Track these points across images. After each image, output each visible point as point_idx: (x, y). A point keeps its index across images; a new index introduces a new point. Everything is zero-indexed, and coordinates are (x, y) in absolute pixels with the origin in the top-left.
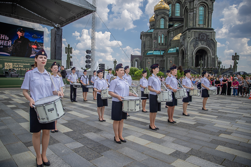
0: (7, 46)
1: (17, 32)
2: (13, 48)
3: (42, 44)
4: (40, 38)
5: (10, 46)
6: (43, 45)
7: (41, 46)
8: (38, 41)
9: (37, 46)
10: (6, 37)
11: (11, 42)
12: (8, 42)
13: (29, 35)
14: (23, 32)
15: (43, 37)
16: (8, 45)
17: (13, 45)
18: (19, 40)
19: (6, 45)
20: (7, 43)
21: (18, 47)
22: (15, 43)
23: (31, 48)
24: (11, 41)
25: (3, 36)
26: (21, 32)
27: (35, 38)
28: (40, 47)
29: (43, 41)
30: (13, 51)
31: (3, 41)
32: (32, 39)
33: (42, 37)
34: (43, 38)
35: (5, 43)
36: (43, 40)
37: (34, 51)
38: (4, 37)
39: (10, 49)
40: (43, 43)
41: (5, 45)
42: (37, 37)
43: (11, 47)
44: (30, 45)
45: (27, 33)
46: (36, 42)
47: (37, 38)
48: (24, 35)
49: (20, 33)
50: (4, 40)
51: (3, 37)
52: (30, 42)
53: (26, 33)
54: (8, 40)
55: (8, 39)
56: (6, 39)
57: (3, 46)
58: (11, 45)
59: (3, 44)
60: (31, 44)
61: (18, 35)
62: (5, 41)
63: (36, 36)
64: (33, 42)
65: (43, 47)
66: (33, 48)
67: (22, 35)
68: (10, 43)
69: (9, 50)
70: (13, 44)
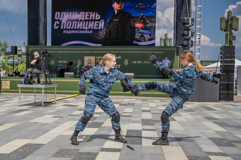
0: (97, 30)
1: (112, 3)
2: (106, 32)
3: (153, 18)
4: (149, 7)
5: (102, 29)
6: (155, 21)
7: (151, 22)
8: (146, 14)
9: (145, 23)
10: (97, 15)
11: (103, 22)
12: (99, 22)
13: (131, 5)
14: (122, 3)
15: (156, 5)
16: (99, 28)
17: (107, 28)
18: (115, 16)
19: (97, 28)
20: (97, 25)
21: (114, 29)
22: (109, 23)
23: (134, 28)
24: (103, 20)
25: (93, 14)
26: (118, 3)
27: (141, 9)
28: (150, 24)
29: (155, 12)
30: (106, 36)
31: (93, 22)
32: (135, 11)
33: (154, 5)
34: (155, 8)
35: (96, 25)
36: (155, 10)
37: (140, 33)
38: (94, 16)
39: (102, 34)
40: (155, 16)
41: (95, 28)
42: (144, 6)
43: (104, 31)
44: (132, 23)
45: (128, 3)
46: (143, 16)
47: (144, 8)
48: (123, 7)
49: (116, 6)
50: (95, 20)
51: (92, 16)
52: (133, 18)
53: (126, 2)
54: (99, 20)
55: (99, 18)
56: (96, 18)
57: (93, 30)
58: (104, 27)
59: (92, 28)
60: (134, 20)
61: (113, 9)
62: (96, 22)
63: (142, 6)
64: (138, 17)
65: (154, 24)
66: (138, 28)
67: (121, 7)
68: (102, 25)
69: (100, 36)
70: (106, 24)
